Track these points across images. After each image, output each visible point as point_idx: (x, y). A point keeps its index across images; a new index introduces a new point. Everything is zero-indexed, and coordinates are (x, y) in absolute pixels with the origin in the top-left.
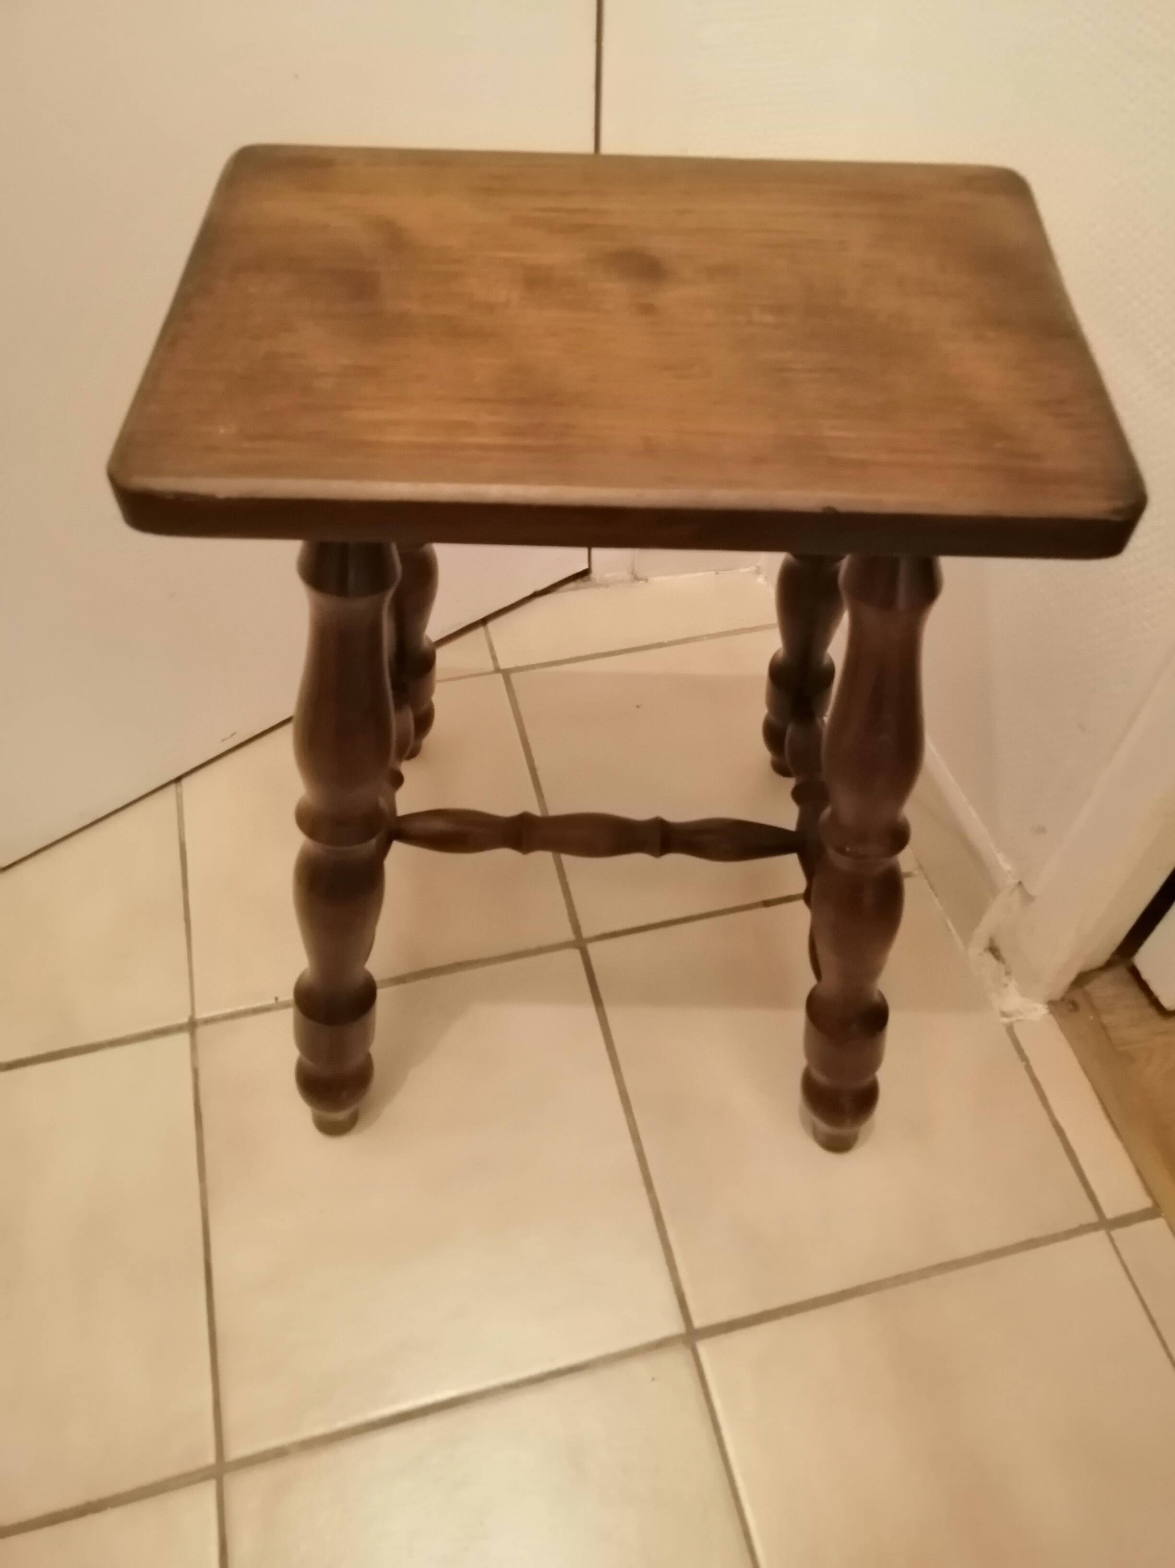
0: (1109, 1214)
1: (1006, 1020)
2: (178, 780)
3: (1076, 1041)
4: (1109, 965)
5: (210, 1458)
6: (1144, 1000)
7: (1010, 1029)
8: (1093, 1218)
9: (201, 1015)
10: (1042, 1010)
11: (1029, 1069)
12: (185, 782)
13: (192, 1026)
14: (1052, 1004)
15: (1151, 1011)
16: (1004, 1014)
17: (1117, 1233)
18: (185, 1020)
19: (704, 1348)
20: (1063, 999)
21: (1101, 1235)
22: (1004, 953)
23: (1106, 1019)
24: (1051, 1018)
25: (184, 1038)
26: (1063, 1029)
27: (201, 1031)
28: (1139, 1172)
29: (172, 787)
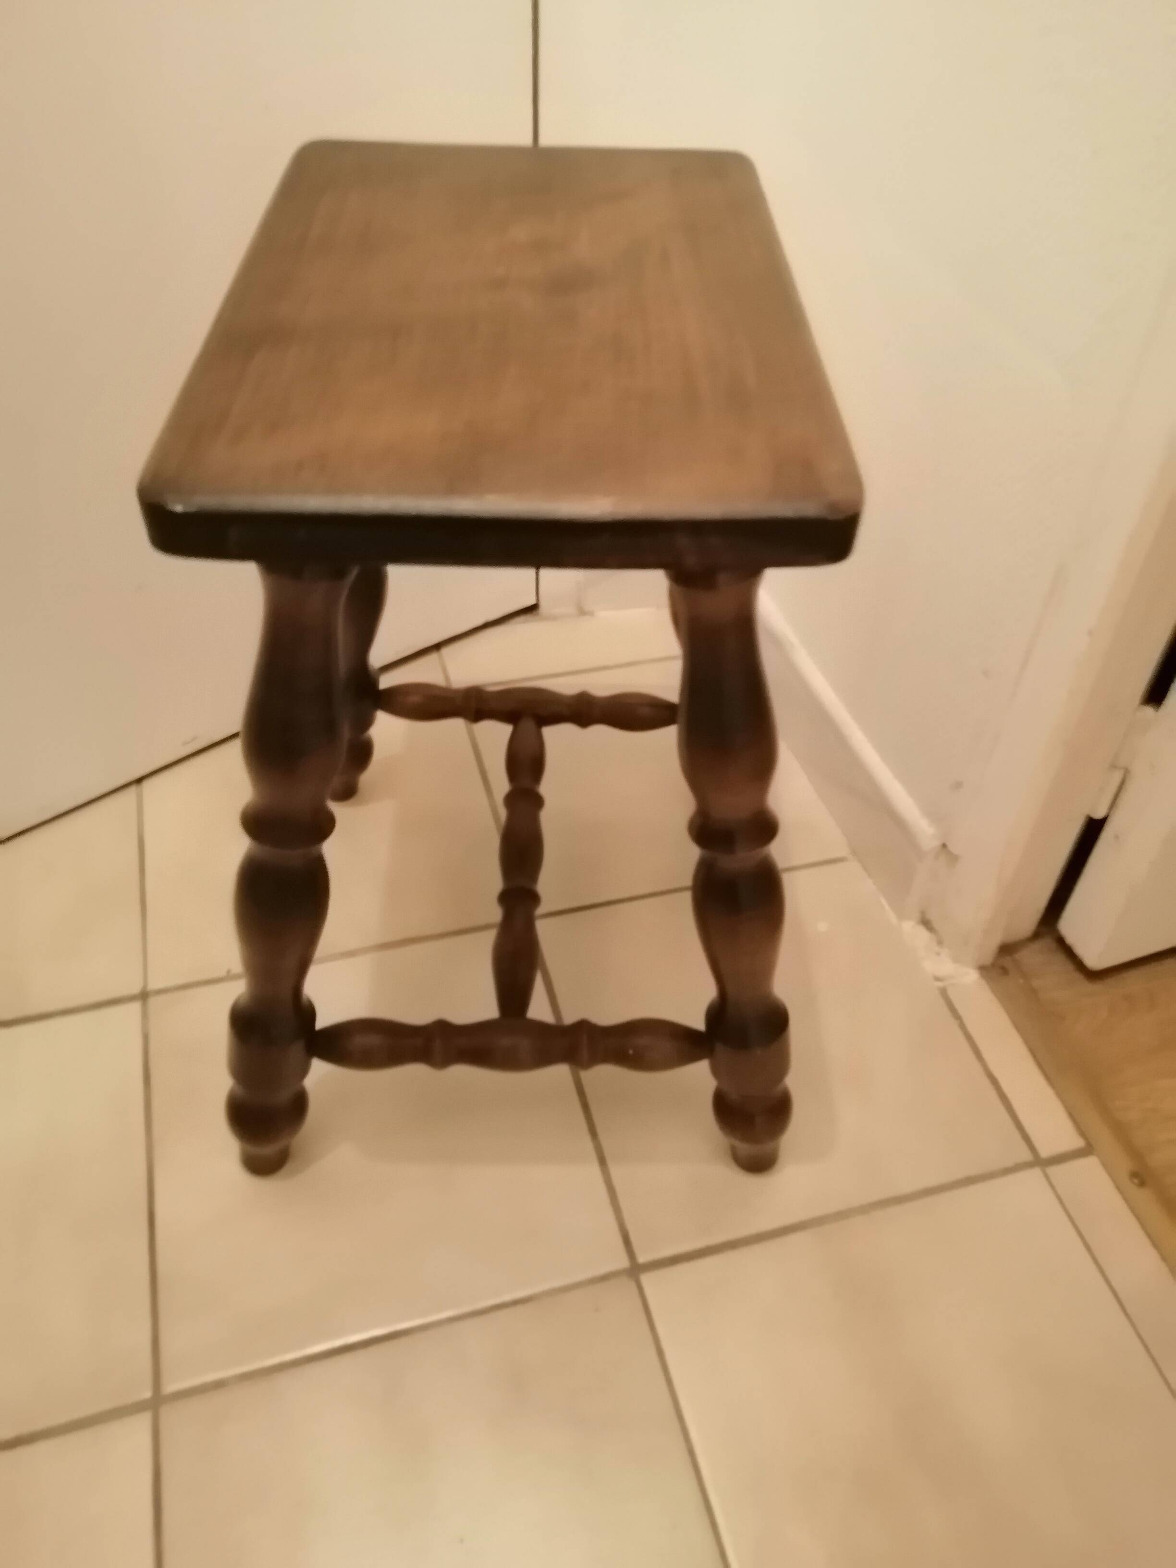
0: (1045, 1152)
1: (940, 984)
2: (139, 781)
3: (1007, 1001)
4: (1036, 935)
5: (147, 1394)
6: (1070, 967)
7: (944, 992)
8: (1025, 1155)
9: (153, 985)
10: (971, 976)
11: (962, 1026)
12: (147, 784)
13: (144, 996)
14: (983, 969)
15: (1078, 976)
16: (937, 979)
17: (1053, 1170)
18: (136, 989)
19: (646, 1279)
20: (993, 965)
21: (1037, 1172)
22: (936, 925)
23: (1036, 983)
24: (983, 982)
25: (135, 1008)
26: (994, 992)
27: (153, 1001)
28: (1071, 1116)
29: (133, 789)
